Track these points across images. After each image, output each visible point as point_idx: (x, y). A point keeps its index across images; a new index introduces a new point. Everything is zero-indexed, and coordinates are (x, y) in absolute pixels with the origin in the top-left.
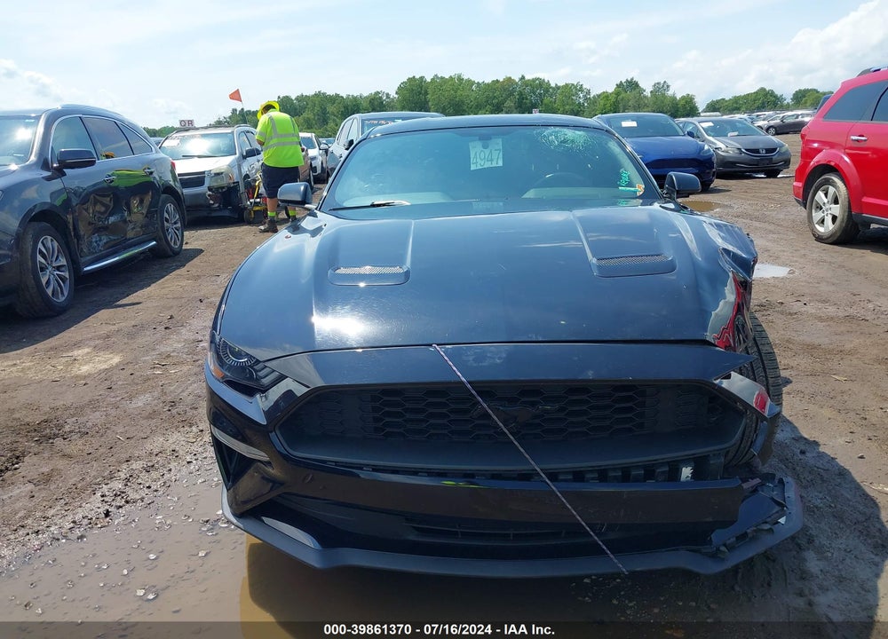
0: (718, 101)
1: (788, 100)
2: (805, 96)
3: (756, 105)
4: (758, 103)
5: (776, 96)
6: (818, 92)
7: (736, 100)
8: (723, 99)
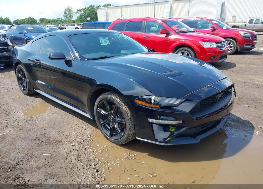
0: (17, 20)
1: (38, 21)
2: (43, 20)
3: (29, 22)
4: (30, 22)
5: (34, 20)
6: (46, 19)
7: (23, 20)
8: (18, 20)
